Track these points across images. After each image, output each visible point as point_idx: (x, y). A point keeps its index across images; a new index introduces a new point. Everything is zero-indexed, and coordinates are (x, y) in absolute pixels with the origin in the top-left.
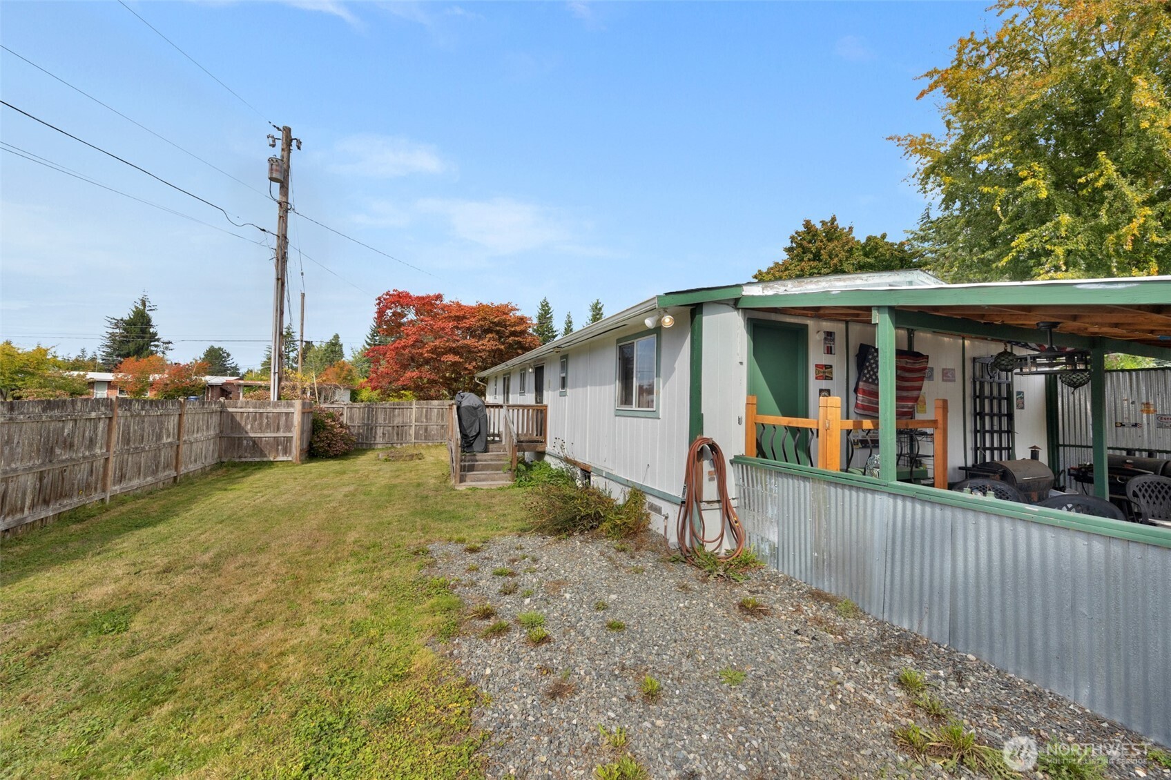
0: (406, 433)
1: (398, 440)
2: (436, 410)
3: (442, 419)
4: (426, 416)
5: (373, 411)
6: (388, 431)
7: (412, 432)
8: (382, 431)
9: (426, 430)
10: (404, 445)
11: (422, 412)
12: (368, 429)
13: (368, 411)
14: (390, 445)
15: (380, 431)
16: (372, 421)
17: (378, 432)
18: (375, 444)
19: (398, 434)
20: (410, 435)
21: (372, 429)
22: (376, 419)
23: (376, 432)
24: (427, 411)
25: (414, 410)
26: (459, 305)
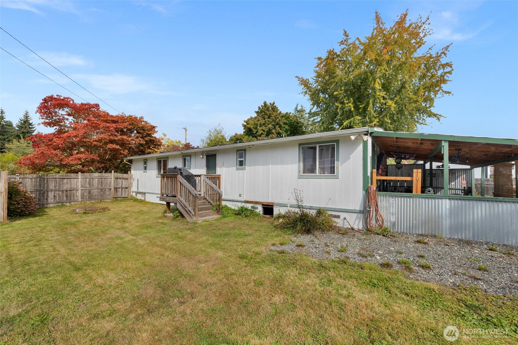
0: (74, 195)
1: (67, 200)
2: (97, 179)
3: (102, 185)
4: (89, 183)
5: (44, 180)
6: (59, 195)
7: (79, 193)
8: (53, 194)
9: (90, 192)
10: (72, 203)
11: (86, 181)
12: (40, 194)
13: (40, 180)
14: (60, 204)
15: (51, 195)
16: (44, 187)
17: (50, 195)
18: (47, 204)
19: (67, 196)
20: (77, 196)
21: (44, 193)
22: (48, 186)
23: (47, 196)
24: (90, 180)
25: (80, 180)
26: (108, 114)
